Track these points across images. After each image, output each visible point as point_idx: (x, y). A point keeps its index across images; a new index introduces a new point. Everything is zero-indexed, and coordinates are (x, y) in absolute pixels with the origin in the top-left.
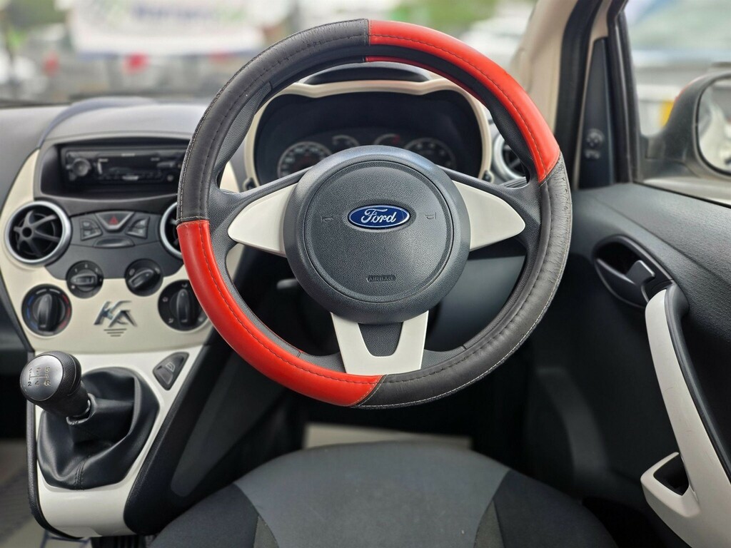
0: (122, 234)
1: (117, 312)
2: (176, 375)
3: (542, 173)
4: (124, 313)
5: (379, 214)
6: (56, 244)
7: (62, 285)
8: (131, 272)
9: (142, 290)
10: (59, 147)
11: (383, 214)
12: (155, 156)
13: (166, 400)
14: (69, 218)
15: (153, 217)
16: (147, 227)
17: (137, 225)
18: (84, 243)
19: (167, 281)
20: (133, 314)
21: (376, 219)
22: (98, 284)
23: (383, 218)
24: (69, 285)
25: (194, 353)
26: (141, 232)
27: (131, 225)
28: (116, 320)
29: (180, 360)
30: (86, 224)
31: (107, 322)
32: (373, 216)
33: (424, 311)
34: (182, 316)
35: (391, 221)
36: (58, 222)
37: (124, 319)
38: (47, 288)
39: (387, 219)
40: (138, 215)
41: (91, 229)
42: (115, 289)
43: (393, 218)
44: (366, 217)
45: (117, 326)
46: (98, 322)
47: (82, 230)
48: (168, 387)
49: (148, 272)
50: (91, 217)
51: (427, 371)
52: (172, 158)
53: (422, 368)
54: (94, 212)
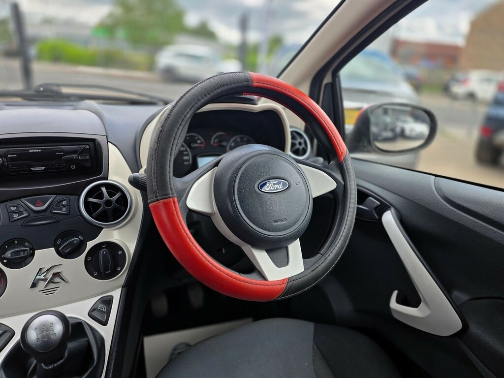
0: (48, 212)
1: (50, 276)
2: (108, 313)
3: (341, 157)
4: (56, 275)
5: (274, 184)
8: (59, 242)
9: (69, 254)
11: (276, 184)
12: (59, 151)
13: (107, 332)
15: (72, 197)
16: (68, 206)
17: (60, 204)
18: (11, 224)
19: (90, 244)
20: (65, 275)
21: (273, 187)
22: (33, 255)
23: (276, 186)
24: (2, 259)
25: (117, 295)
26: (64, 211)
28: (51, 281)
29: (108, 302)
30: (13, 209)
31: (42, 285)
34: (106, 269)
35: (281, 187)
37: (57, 280)
39: (278, 187)
40: (59, 197)
41: (20, 213)
42: (46, 257)
43: (281, 185)
45: (52, 286)
46: (34, 285)
47: (10, 213)
48: (104, 323)
49: (75, 240)
50: (18, 202)
51: (309, 271)
52: (75, 152)
53: (305, 270)
54: (19, 198)
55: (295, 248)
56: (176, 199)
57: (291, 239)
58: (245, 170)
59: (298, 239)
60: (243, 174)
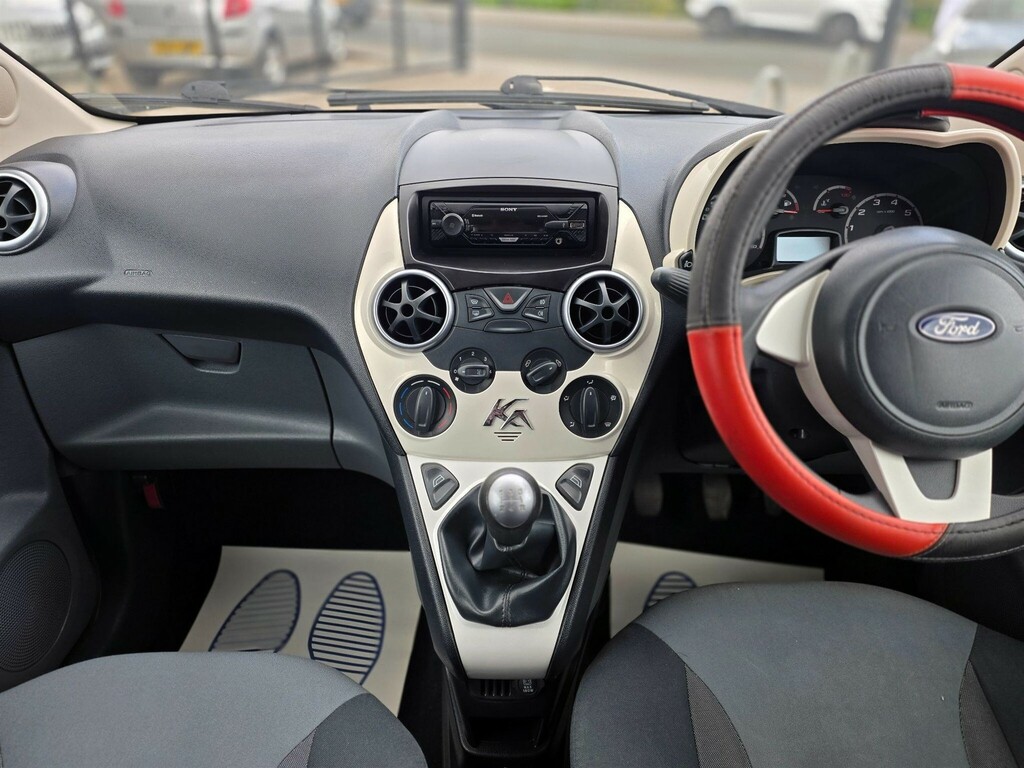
0: (518, 315)
1: (509, 413)
2: (585, 491)
4: (519, 413)
5: (958, 323)
6: (438, 326)
7: (444, 375)
8: (527, 364)
9: (540, 384)
10: (421, 194)
11: (963, 323)
12: (545, 211)
14: (451, 292)
15: (555, 295)
16: (547, 308)
17: (536, 304)
18: (471, 325)
19: (571, 376)
20: (529, 415)
22: (492, 377)
23: (963, 328)
24: (453, 376)
25: (599, 466)
26: (540, 315)
27: (531, 304)
28: (511, 422)
29: (586, 473)
30: (474, 302)
31: (499, 423)
34: (589, 421)
35: (974, 333)
36: (439, 295)
37: (519, 421)
38: (425, 379)
39: (968, 330)
40: (537, 292)
41: (482, 310)
42: (508, 383)
43: (975, 328)
45: (511, 429)
46: (489, 423)
47: (469, 309)
48: (578, 507)
49: (551, 365)
50: (480, 292)
51: (1002, 521)
52: (564, 215)
53: (993, 518)
54: (483, 286)
55: (978, 468)
56: (739, 329)
57: (974, 445)
58: (893, 286)
59: (990, 451)
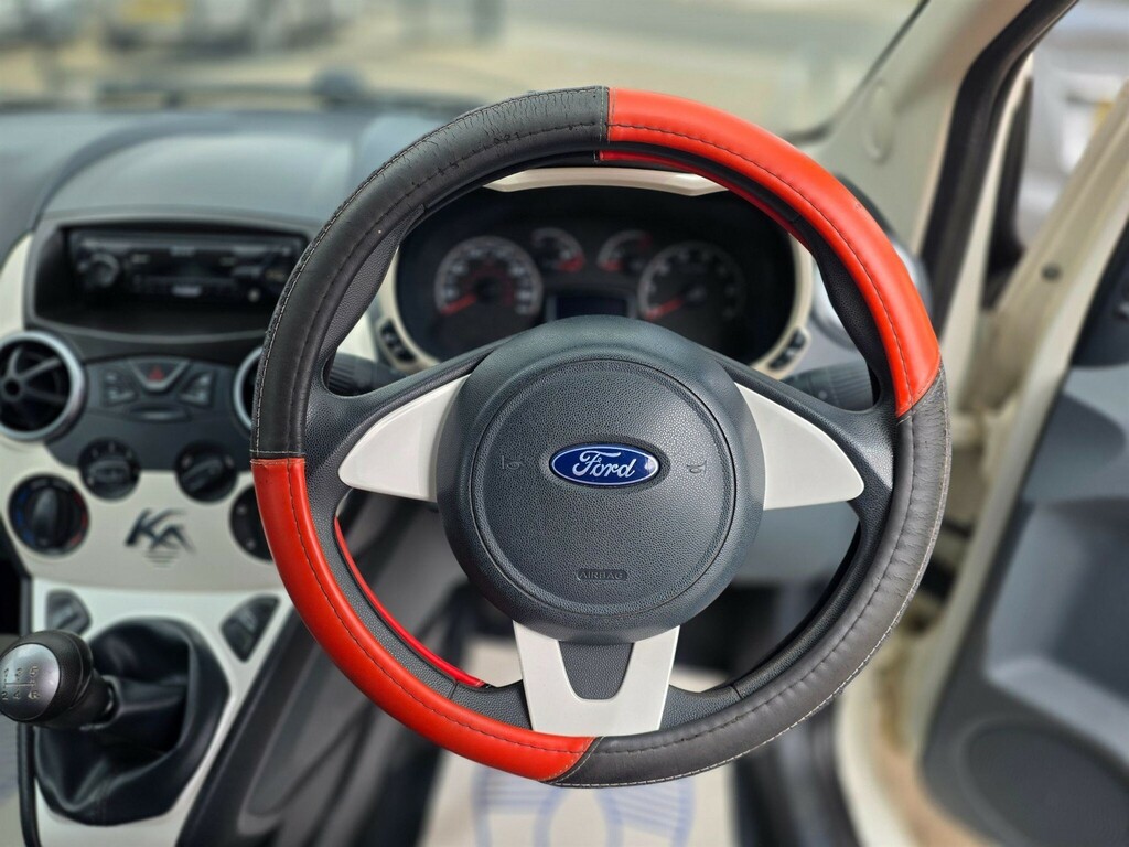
0: (171, 398)
1: (162, 526)
2: (257, 635)
3: (906, 399)
4: (173, 530)
5: (606, 460)
6: (60, 409)
7: (72, 476)
8: (187, 462)
9: (204, 489)
10: (66, 231)
11: (613, 461)
12: (230, 254)
13: (240, 676)
14: (83, 364)
15: (223, 371)
16: (212, 388)
17: (196, 383)
18: (107, 409)
19: (243, 482)
21: (599, 470)
23: (611, 467)
24: (84, 477)
26: (201, 397)
27: (185, 383)
28: (161, 541)
30: (111, 378)
31: (145, 542)
32: (594, 464)
33: (673, 626)
35: (626, 474)
36: (63, 369)
37: (173, 540)
38: (49, 481)
39: (619, 471)
40: (198, 367)
41: (121, 389)
42: (158, 489)
43: (628, 469)
44: (582, 466)
45: (162, 549)
46: (132, 540)
48: (243, 654)
50: (120, 365)
52: (255, 261)
54: (124, 356)
56: (299, 464)
59: (678, 628)
60: (515, 416)
